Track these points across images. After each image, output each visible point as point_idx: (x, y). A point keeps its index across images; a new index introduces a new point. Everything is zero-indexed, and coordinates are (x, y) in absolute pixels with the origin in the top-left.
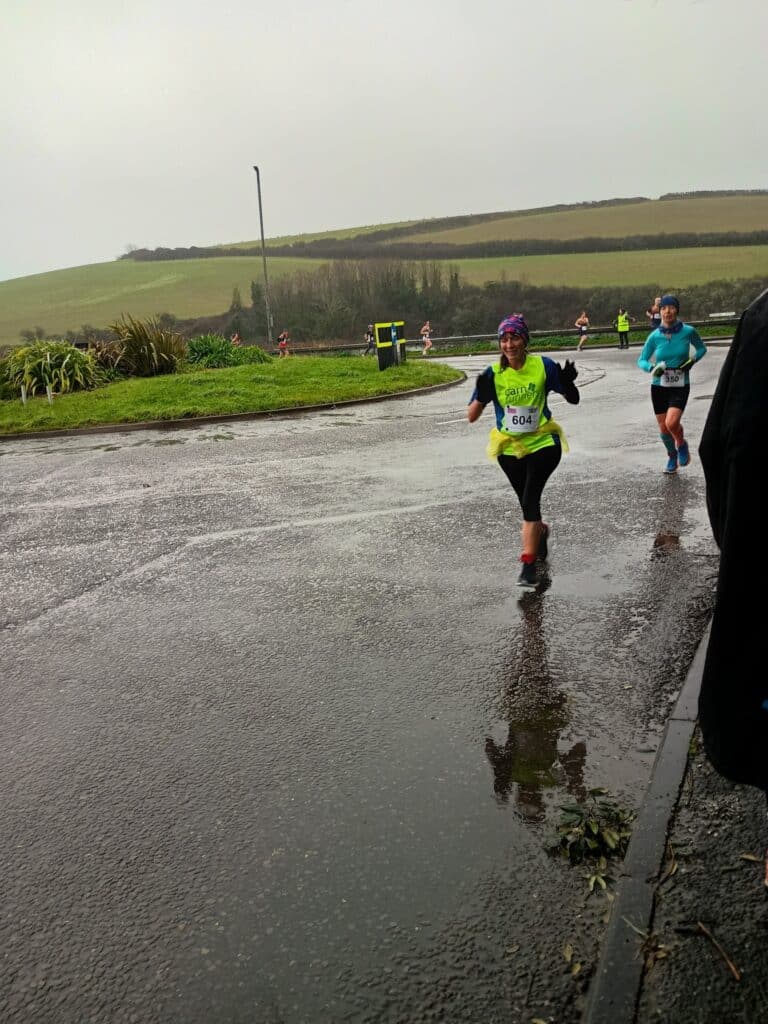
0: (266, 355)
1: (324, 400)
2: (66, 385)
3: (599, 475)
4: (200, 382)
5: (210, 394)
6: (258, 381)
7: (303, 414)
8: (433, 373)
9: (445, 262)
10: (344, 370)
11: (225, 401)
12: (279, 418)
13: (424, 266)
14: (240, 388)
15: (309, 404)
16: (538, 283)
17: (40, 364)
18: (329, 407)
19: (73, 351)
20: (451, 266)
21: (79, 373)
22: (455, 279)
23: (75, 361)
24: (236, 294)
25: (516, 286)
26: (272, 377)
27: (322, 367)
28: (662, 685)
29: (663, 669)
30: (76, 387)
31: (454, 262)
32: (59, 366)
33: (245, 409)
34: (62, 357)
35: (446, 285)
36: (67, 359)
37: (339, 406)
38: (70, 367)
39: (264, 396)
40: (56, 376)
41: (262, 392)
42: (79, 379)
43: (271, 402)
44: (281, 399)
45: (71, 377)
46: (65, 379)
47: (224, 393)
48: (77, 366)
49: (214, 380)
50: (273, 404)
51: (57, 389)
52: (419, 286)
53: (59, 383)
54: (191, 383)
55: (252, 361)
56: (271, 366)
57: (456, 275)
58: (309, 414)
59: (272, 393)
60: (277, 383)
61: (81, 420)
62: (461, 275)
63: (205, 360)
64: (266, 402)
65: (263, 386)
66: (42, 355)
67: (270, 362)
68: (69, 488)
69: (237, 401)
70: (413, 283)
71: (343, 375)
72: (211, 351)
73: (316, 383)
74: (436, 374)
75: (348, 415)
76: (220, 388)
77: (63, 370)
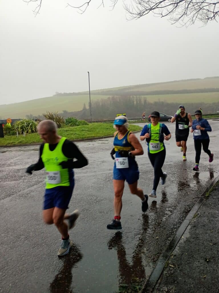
0: (87, 123)
1: (100, 136)
2: (30, 131)
3: (171, 162)
4: (67, 131)
5: (69, 134)
6: (83, 130)
7: (94, 140)
8: (133, 128)
9: (143, 96)
10: (108, 128)
11: (72, 136)
12: (87, 141)
13: (137, 97)
14: (77, 133)
15: (96, 137)
16: (169, 102)
17: (23, 125)
18: (102, 138)
19: (32, 122)
20: (144, 98)
21: (34, 128)
22: (145, 101)
23: (33, 125)
24: (85, 105)
25: (163, 103)
26: (87, 129)
27: (102, 126)
28: (168, 237)
29: (170, 231)
30: (32, 132)
31: (145, 96)
32: (28, 126)
33: (78, 138)
34: (29, 124)
35: (143, 102)
36: (31, 124)
37: (105, 138)
38: (31, 126)
39: (84, 135)
40: (27, 129)
41: (83, 134)
42: (33, 130)
43: (85, 136)
44: (88, 136)
45: (31, 129)
46: (30, 129)
47: (72, 134)
48: (33, 126)
49: (70, 130)
50: (86, 137)
51: (27, 132)
52: (135, 103)
53: (28, 131)
54: (64, 131)
55: (83, 124)
56: (88, 126)
57: (146, 100)
58: (96, 140)
59: (86, 134)
60: (88, 131)
61: (31, 141)
62: (147, 100)
63: (70, 124)
64: (84, 136)
65: (84, 132)
66: (24, 123)
67: (88, 125)
68: (19, 163)
69: (75, 136)
70: (133, 102)
71: (107, 129)
72: (72, 122)
73: (99, 131)
74: (134, 129)
75: (106, 140)
76: (72, 132)
77: (29, 127)
